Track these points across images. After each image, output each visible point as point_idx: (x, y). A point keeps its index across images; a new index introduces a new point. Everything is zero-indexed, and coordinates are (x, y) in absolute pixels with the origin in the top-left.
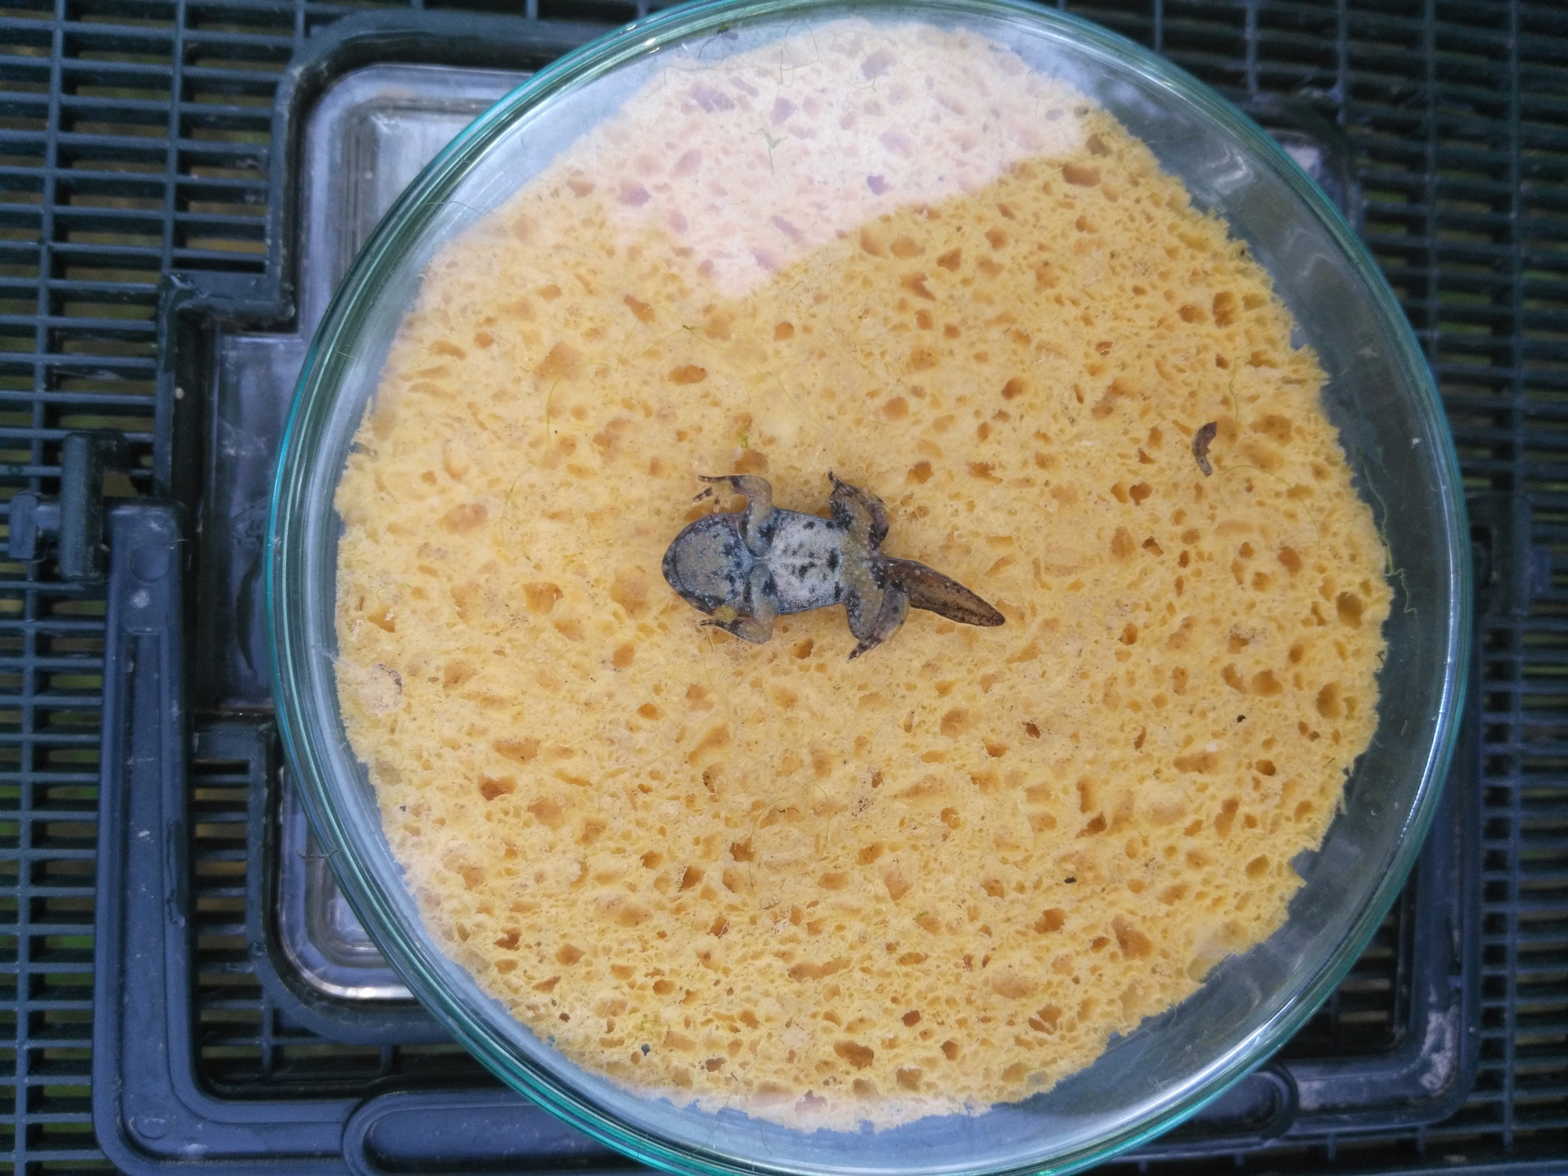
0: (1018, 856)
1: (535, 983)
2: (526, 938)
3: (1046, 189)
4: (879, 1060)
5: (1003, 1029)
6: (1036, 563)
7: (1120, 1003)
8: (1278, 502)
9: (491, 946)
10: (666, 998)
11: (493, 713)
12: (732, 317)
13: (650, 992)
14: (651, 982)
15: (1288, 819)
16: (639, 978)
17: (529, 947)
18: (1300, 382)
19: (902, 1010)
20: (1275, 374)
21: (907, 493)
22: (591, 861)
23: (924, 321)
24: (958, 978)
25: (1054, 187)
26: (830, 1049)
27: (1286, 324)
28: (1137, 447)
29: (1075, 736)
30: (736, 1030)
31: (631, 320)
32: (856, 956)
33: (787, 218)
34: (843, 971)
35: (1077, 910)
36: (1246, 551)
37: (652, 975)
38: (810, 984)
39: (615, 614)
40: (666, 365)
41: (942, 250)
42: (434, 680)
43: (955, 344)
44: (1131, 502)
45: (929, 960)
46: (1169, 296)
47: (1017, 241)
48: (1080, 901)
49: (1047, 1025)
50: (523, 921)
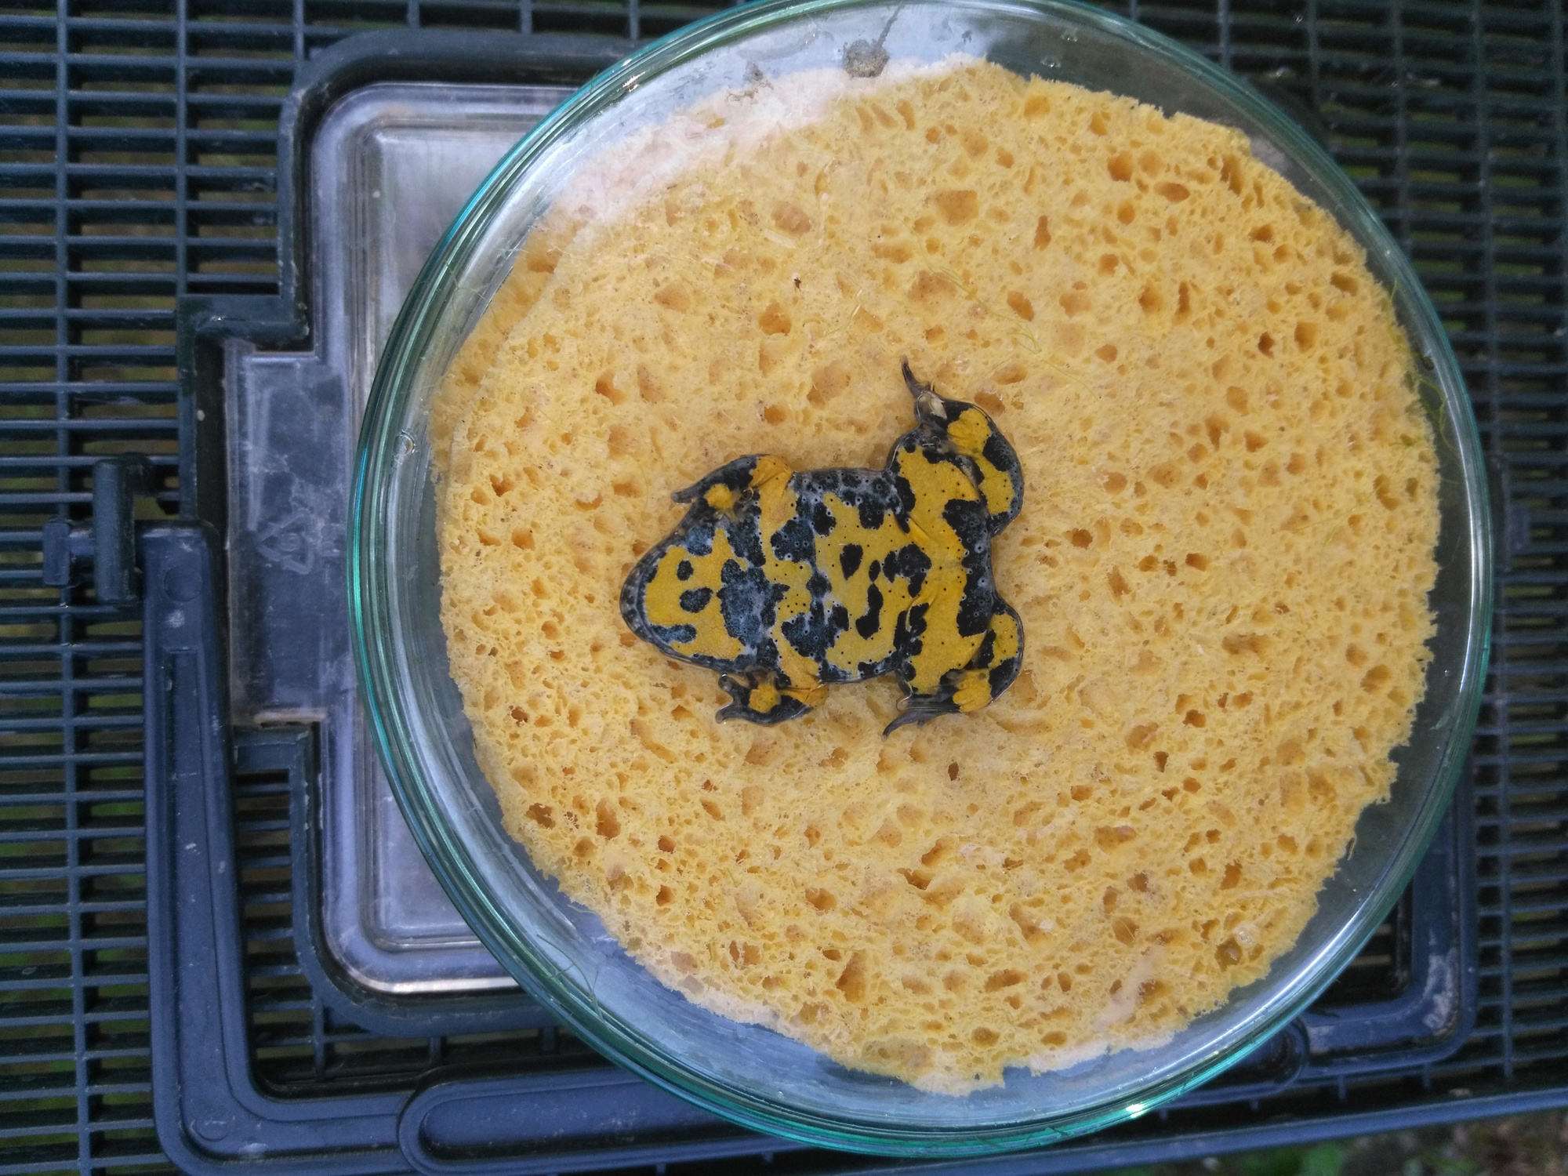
0: (852, 834)
1: (482, 527)
2: (512, 495)
3: (1358, 475)
4: (616, 842)
5: (711, 926)
6: (1080, 679)
7: (800, 1007)
8: (1269, 834)
9: (486, 473)
10: (544, 640)
11: (663, 348)
12: (1087, 308)
13: (540, 622)
14: (548, 618)
15: (1040, 1031)
16: (546, 605)
17: (507, 503)
18: (1369, 781)
19: (666, 830)
20: (1361, 757)
21: (1058, 540)
22: (606, 504)
23: (1196, 454)
24: (723, 859)
25: (1364, 479)
26: (598, 797)
27: (1400, 736)
28: (1225, 690)
29: (973, 808)
30: (557, 711)
31: (1031, 234)
32: (682, 763)
33: (1192, 294)
34: (663, 761)
35: (846, 914)
36: (1213, 836)
37: (555, 614)
38: (635, 744)
39: (802, 385)
40: (1016, 283)
41: (1256, 428)
42: (657, 284)
43: (1198, 491)
44: (1183, 717)
45: (722, 823)
46: (1355, 629)
47: (1306, 481)
48: (853, 910)
49: (741, 960)
50: (523, 484)
